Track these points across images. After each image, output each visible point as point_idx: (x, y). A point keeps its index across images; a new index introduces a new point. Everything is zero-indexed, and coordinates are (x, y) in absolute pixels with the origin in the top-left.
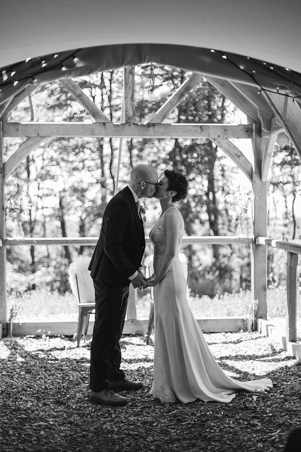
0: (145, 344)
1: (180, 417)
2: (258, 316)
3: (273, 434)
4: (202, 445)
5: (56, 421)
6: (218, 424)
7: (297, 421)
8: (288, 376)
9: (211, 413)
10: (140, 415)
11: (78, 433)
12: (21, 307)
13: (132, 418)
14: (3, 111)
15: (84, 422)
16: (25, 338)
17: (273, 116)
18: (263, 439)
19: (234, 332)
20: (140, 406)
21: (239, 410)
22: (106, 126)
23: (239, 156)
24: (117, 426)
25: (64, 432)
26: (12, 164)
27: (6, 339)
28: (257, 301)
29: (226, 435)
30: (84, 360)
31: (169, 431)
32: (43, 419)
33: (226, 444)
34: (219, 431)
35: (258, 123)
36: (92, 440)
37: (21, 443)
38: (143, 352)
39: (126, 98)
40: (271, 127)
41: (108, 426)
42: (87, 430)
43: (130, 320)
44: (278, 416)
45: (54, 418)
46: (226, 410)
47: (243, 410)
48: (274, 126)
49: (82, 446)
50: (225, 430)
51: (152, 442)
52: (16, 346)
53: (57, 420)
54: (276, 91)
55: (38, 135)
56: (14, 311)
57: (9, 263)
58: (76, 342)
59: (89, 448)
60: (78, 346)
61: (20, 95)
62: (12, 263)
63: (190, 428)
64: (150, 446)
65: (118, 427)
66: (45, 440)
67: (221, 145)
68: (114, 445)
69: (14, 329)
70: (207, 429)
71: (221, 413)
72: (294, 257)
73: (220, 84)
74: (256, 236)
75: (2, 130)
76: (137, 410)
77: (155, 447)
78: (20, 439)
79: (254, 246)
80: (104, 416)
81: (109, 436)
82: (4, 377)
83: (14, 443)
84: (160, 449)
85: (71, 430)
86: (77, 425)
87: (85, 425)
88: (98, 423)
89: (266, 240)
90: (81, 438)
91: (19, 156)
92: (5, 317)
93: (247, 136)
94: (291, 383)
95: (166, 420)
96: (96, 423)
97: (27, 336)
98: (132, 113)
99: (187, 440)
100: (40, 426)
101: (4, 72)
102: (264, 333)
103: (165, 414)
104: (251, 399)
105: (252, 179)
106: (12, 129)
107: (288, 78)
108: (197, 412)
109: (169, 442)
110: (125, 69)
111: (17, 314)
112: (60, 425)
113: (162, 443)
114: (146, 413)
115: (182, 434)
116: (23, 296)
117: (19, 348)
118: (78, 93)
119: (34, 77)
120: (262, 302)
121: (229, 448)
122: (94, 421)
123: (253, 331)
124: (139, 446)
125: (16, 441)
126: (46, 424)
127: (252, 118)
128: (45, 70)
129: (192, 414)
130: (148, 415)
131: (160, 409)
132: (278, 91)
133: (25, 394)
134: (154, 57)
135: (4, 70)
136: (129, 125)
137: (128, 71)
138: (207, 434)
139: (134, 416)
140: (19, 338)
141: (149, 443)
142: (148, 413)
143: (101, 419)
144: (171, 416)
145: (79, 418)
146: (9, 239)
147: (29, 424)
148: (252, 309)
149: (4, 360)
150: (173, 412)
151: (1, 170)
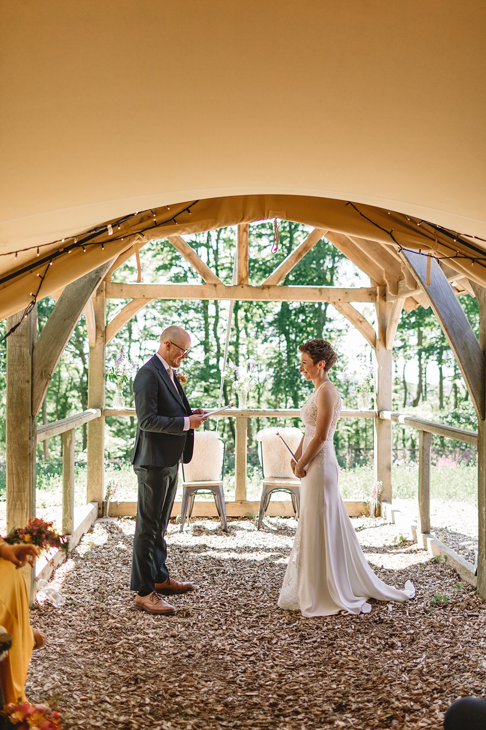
0: (256, 529)
1: (303, 633)
2: (382, 499)
3: (418, 661)
4: (334, 674)
5: (157, 634)
6: (350, 642)
7: (445, 642)
8: (424, 577)
9: (340, 626)
10: (255, 627)
11: (183, 651)
12: (119, 484)
13: (246, 632)
14: (107, 271)
15: (190, 635)
16: (122, 519)
17: (401, 278)
18: (408, 669)
19: (354, 517)
20: (255, 614)
21: (372, 623)
22: (217, 287)
23: (361, 322)
24: (229, 642)
25: (166, 648)
26: (115, 327)
27: (102, 520)
28: (381, 482)
29: (361, 660)
30: (188, 550)
31: (291, 652)
32: (142, 630)
33: (362, 674)
34: (352, 653)
35: (383, 286)
36: (200, 662)
37: (115, 664)
38: (254, 540)
39: (239, 257)
40: (398, 291)
41: (218, 643)
42: (193, 647)
43: (238, 500)
44: (421, 634)
45: (154, 629)
46: (357, 623)
47: (377, 624)
48: (402, 289)
49: (187, 671)
50: (359, 652)
51: (272, 667)
52: (112, 530)
53: (158, 632)
54: (418, 251)
55: (144, 296)
56: (112, 489)
57: (107, 425)
58: (179, 525)
59: (197, 675)
60: (181, 531)
61: (125, 254)
62: (110, 426)
63: (316, 648)
64: (270, 673)
65: (230, 644)
66: (143, 661)
67: (342, 309)
68: (226, 670)
69: (110, 508)
70: (336, 651)
71: (351, 627)
72: (427, 436)
73: (341, 244)
74: (380, 409)
75: (105, 290)
76: (252, 620)
77: (276, 676)
78: (113, 658)
79: (377, 421)
80: (213, 628)
81: (220, 657)
82: (97, 569)
83: (107, 664)
84: (283, 679)
85: (174, 646)
86: (181, 640)
87: (191, 640)
88: (206, 638)
89: (392, 415)
90: (187, 659)
91: (122, 318)
92: (101, 495)
93: (370, 299)
94: (430, 586)
95: (287, 636)
97: (125, 517)
98: (246, 274)
99: (315, 666)
100: (138, 639)
101: (109, 226)
102: (389, 520)
103: (285, 626)
104: (385, 609)
105: (375, 346)
106: (116, 289)
107: (433, 237)
108: (323, 624)
109: (293, 667)
110: (239, 226)
111: (115, 492)
112: (161, 639)
113: (284, 670)
114: (262, 623)
115: (307, 656)
116: (122, 468)
117: (116, 531)
118: (188, 252)
119: (143, 233)
120: (386, 483)
121: (368, 680)
122: (201, 634)
123: (376, 517)
124: (257, 673)
125: (109, 661)
126: (145, 637)
127: (375, 280)
128: (156, 225)
129: (317, 628)
130: (266, 627)
131: (279, 619)
132: (420, 251)
133: (121, 594)
134: (279, 212)
135: (109, 224)
136: (242, 287)
137: (242, 229)
138: (337, 657)
139: (249, 629)
140: (116, 519)
141: (268, 669)
142: (265, 625)
143: (209, 631)
144: (293, 631)
145: (183, 629)
146: (109, 408)
147: (126, 637)
148: (375, 492)
149: (98, 547)
150: (294, 624)
151: (103, 333)
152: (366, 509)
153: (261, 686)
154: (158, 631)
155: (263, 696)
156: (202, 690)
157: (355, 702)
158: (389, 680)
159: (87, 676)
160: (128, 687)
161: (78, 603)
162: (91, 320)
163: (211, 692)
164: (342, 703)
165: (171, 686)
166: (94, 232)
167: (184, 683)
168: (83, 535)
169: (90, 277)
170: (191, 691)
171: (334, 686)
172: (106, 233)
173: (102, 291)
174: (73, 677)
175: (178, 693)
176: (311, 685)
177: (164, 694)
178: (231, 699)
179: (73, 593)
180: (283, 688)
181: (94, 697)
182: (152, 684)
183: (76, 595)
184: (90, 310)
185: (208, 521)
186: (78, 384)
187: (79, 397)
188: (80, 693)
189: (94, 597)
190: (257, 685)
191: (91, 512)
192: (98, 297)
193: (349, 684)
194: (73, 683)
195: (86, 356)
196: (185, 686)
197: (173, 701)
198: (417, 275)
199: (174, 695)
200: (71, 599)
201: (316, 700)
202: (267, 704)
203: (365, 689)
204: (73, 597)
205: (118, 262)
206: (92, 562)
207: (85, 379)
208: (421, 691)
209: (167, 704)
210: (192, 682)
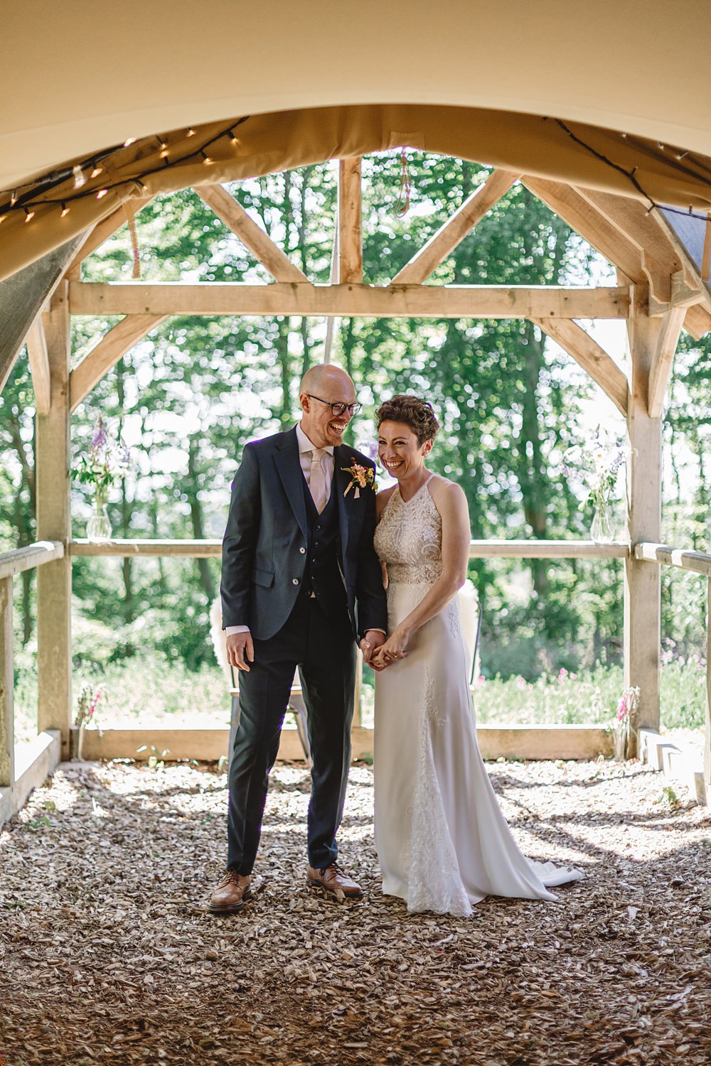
1: (460, 953)
2: (640, 724)
3: (675, 997)
4: (511, 1016)
5: (179, 954)
6: (548, 969)
8: (709, 863)
9: (532, 944)
10: (368, 944)
11: (229, 982)
12: (103, 694)
13: (351, 952)
14: (72, 258)
15: (243, 956)
16: (110, 764)
17: (677, 267)
18: (653, 1009)
19: (583, 759)
20: (369, 924)
21: (596, 939)
22: (298, 290)
23: (597, 359)
24: (317, 968)
25: (197, 978)
26: (89, 374)
27: (68, 765)
28: (638, 688)
29: (567, 996)
31: (434, 983)
32: (151, 948)
33: (565, 1017)
34: (551, 987)
35: (641, 282)
36: (260, 999)
37: (101, 1001)
39: (343, 227)
40: (670, 294)
41: (295, 968)
42: (248, 975)
44: (688, 955)
45: (174, 946)
46: (565, 938)
47: (605, 940)
48: (679, 290)
49: (237, 1012)
50: (564, 985)
51: (397, 1007)
52: (90, 783)
53: (181, 951)
54: (687, 211)
55: (147, 309)
56: (88, 704)
57: (75, 596)
59: (254, 1017)
61: (107, 222)
63: (482, 978)
64: (393, 1015)
65: (319, 970)
66: (154, 997)
67: (557, 333)
68: (310, 1011)
69: (86, 743)
70: (521, 982)
71: (554, 945)
74: (636, 540)
75: (69, 298)
76: (363, 933)
77: (403, 1020)
78: (98, 992)
79: (631, 563)
80: (287, 946)
81: (300, 990)
82: (63, 851)
83: (86, 1002)
84: (416, 1024)
85: (212, 975)
86: (226, 964)
87: (245, 965)
88: (273, 961)
89: (659, 551)
90: (236, 994)
91: (104, 356)
92: (66, 716)
93: (616, 313)
95: (428, 958)
96: (270, 960)
97: (116, 761)
98: (357, 262)
99: (477, 1005)
100: (144, 963)
101: (77, 169)
102: (653, 763)
103: (426, 944)
104: (623, 915)
105: (627, 411)
106: (90, 296)
108: (500, 941)
109: (436, 1007)
110: (342, 163)
111: (93, 710)
112: (188, 963)
113: (419, 1010)
114: (382, 939)
115: (465, 990)
116: (107, 671)
117: (98, 786)
118: (236, 216)
119: (141, 180)
120: (648, 691)
121: (574, 1027)
122: (264, 957)
123: (627, 760)
124: (368, 1015)
125: (90, 997)
126: (157, 959)
127: (627, 272)
128: (167, 164)
129: (489, 946)
130: (388, 946)
131: (415, 932)
132: (690, 210)
133: (110, 891)
134: (410, 135)
135: (76, 165)
136: (350, 289)
137: (348, 167)
138: (522, 992)
139: (356, 948)
140: (97, 764)
141: (389, 1010)
142: (387, 942)
143: (280, 952)
144: (441, 950)
145: (230, 947)
146: (79, 541)
147: (119, 958)
148: (624, 708)
149: (63, 813)
150: (444, 941)
151: (64, 387)
152: (606, 743)
153: (374, 1034)
155: (376, 1050)
156: (262, 1040)
157: (545, 1059)
158: (614, 1025)
159: (51, 1019)
160: (125, 1034)
161: (29, 905)
162: (40, 360)
163: (280, 1042)
164: (521, 1058)
165: (207, 1034)
166: (48, 180)
167: (231, 1029)
168: (33, 791)
169: (40, 269)
170: (243, 1040)
171: (511, 1034)
172: (69, 181)
173: (61, 300)
174: (24, 1019)
175: (218, 1043)
176: (467, 1034)
177: (192, 1045)
178: (317, 1052)
179: (18, 889)
180: (415, 1037)
181: (63, 1048)
182: (171, 1030)
183: (23, 893)
184: (37, 340)
185: (285, 768)
186: (10, 510)
187: (12, 536)
188: (38, 1043)
189: (57, 895)
190: (366, 1032)
191: (48, 748)
192: (54, 313)
193: (540, 1032)
194: (25, 1028)
195: (27, 447)
196: (232, 1032)
197: (210, 1055)
198: (690, 259)
199: (211, 1046)
200: (13, 897)
201: (473, 1054)
202: (383, 1060)
203: (567, 1039)
204: (17, 894)
205: (93, 240)
206: (52, 838)
207: (26, 497)
209: (199, 1060)
210: (246, 1027)
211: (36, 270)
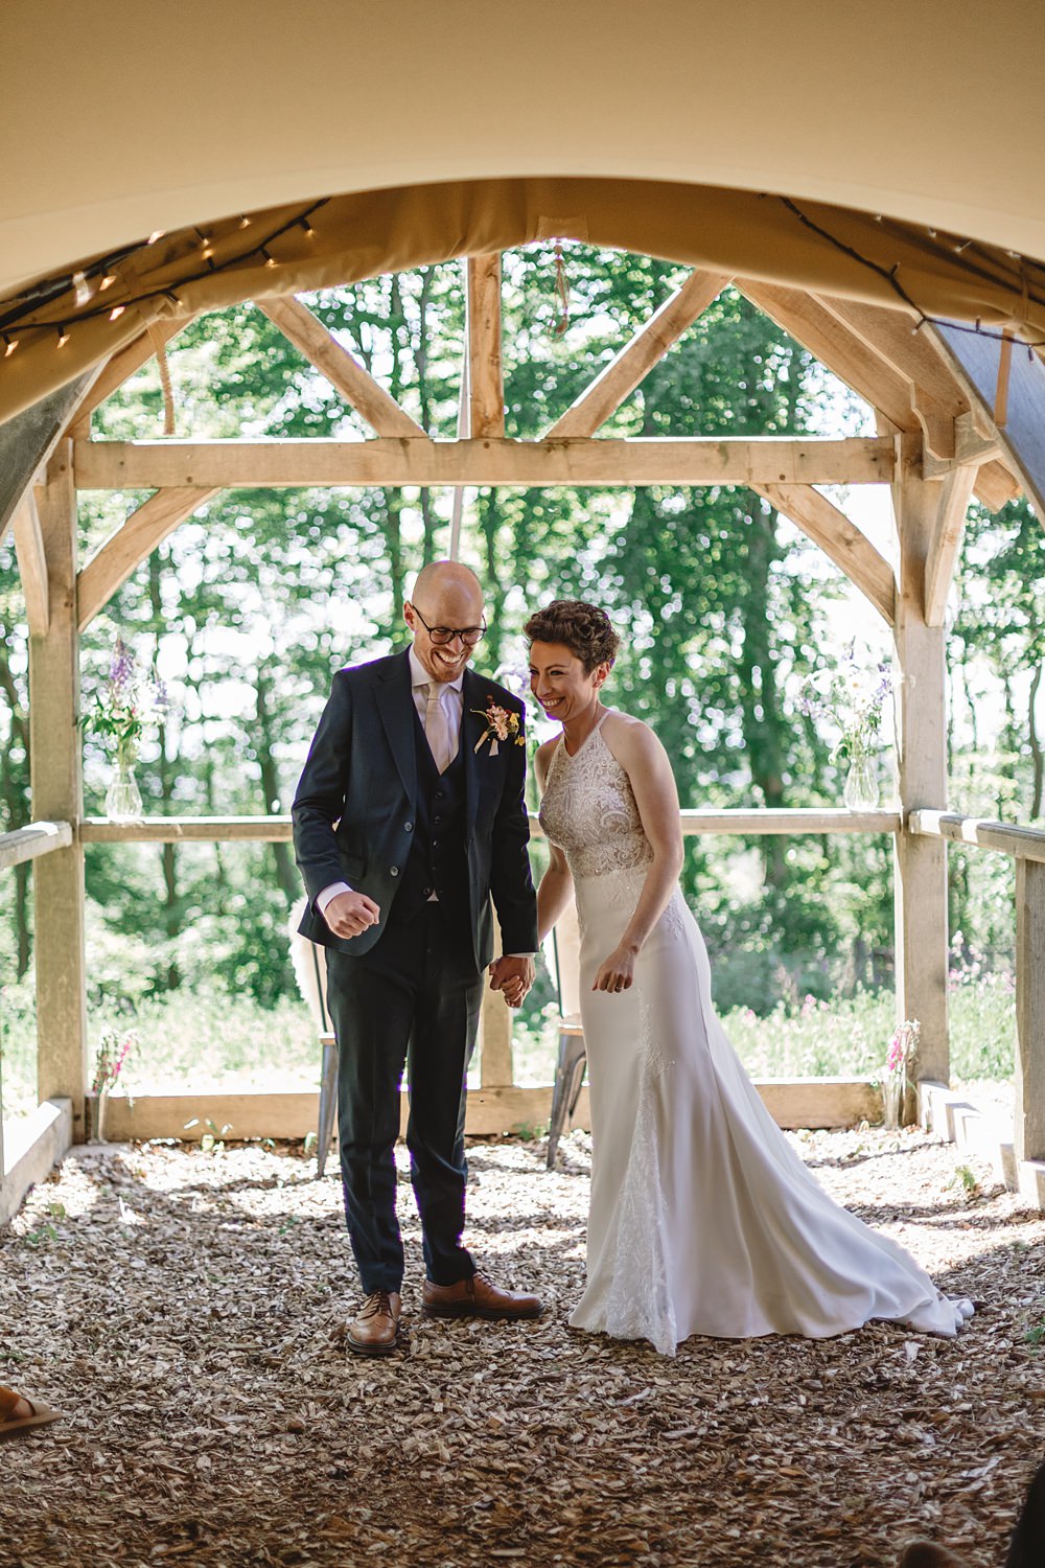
0: (543, 1167)
1: (659, 1414)
2: (920, 1075)
3: (975, 1473)
4: (736, 1506)
5: (248, 1425)
6: (790, 1436)
8: (1023, 1276)
9: (766, 1399)
10: (525, 1404)
11: (322, 1464)
12: (133, 1045)
13: (500, 1416)
14: (77, 404)
15: (342, 1426)
16: (146, 1147)
17: (962, 408)
18: (942, 1491)
19: (839, 1128)
20: (526, 1375)
21: (859, 1391)
22: (410, 448)
23: (849, 543)
24: (450, 1441)
25: (275, 1459)
26: (105, 575)
27: (84, 1150)
28: (916, 1022)
29: (816, 1475)
31: (622, 1460)
32: (206, 1416)
33: (815, 1505)
34: (794, 1461)
35: (910, 430)
36: (368, 1488)
37: (133, 1496)
38: (535, 1194)
39: (474, 355)
40: (954, 445)
41: (419, 1441)
42: (350, 1454)
43: (489, 1087)
44: (993, 1410)
45: (241, 1413)
46: (814, 1390)
47: (872, 1392)
48: (966, 440)
49: (333, 1507)
50: (813, 1458)
51: (568, 1496)
52: (116, 1176)
53: (251, 1420)
54: (972, 326)
55: (189, 479)
56: (111, 1059)
58: (314, 1162)
59: (359, 1515)
61: (128, 353)
63: (692, 1451)
64: (562, 1508)
65: (454, 1444)
66: (211, 1488)
67: (790, 506)
68: (441, 1504)
69: (109, 1117)
70: (750, 1455)
71: (797, 1400)
74: (910, 805)
75: (73, 465)
76: (518, 1389)
77: (578, 1514)
78: (129, 1482)
79: (904, 840)
80: (406, 1409)
81: (425, 1474)
82: (77, 1275)
83: (112, 1497)
84: (597, 1520)
85: (297, 1454)
86: (318, 1438)
87: (345, 1438)
88: (386, 1432)
89: (944, 821)
90: (332, 1482)
91: (127, 549)
92: (80, 1078)
93: (875, 474)
95: (613, 1423)
96: (382, 1431)
97: (153, 1142)
98: (495, 405)
99: (685, 1491)
100: (196, 1439)
101: (79, 277)
102: (941, 1132)
103: (610, 1402)
104: (898, 1354)
105: (893, 618)
106: (105, 462)
107: (1014, 281)
108: (719, 1396)
109: (625, 1495)
110: (472, 261)
111: (119, 1069)
112: (261, 1437)
113: (600, 1500)
114: (545, 1397)
115: (668, 1469)
116: (140, 1010)
117: (127, 1180)
118: (318, 341)
119: (175, 292)
120: (932, 1026)
121: (827, 1520)
122: (373, 1426)
123: (902, 1126)
124: (525, 1509)
125: (118, 1490)
126: (215, 1432)
127: (891, 414)
128: (212, 268)
129: (702, 1404)
130: (554, 1407)
131: (595, 1385)
132: (978, 325)
133: (146, 1333)
134: (568, 222)
135: (77, 272)
136: (487, 445)
137: (480, 268)
138: (751, 1470)
139: (508, 1410)
140: (125, 1147)
141: (556, 1501)
142: (554, 1400)
143: (396, 1418)
144: (632, 1411)
145: (323, 1413)
146: (95, 820)
147: (161, 1432)
148: (897, 1052)
149: (76, 1220)
150: (637, 1397)
151: (69, 596)
152: (872, 1104)
153: (535, 1537)
154: (252, 1418)
155: (538, 1559)
156: (371, 1548)
158: (885, 1517)
159: (60, 1523)
160: (170, 1543)
161: (27, 1356)
162: (33, 556)
163: (396, 1551)
165: (290, 1541)
166: (37, 295)
167: (325, 1533)
168: (31, 1188)
169: (29, 424)
170: (342, 1549)
171: (735, 1532)
172: (67, 296)
173: (63, 468)
174: (20, 1524)
175: (306, 1556)
176: (670, 1533)
177: (269, 1558)
178: (451, 1565)
179: (10, 1333)
180: (595, 1540)
181: (78, 1565)
182: (237, 1536)
183: (19, 1338)
184: (28, 527)
188: (40, 1559)
189: (68, 1341)
190: (522, 1534)
191: (53, 1125)
192: (51, 486)
193: (777, 1529)
194: (22, 1538)
195: (19, 684)
196: (326, 1538)
198: (979, 396)
199: (294, 1559)
200: (3, 1345)
203: (816, 1538)
204: (8, 1341)
205: (107, 380)
206: (60, 1257)
207: (18, 755)
208: (971, 1538)
210: (346, 1529)
211: (22, 426)
